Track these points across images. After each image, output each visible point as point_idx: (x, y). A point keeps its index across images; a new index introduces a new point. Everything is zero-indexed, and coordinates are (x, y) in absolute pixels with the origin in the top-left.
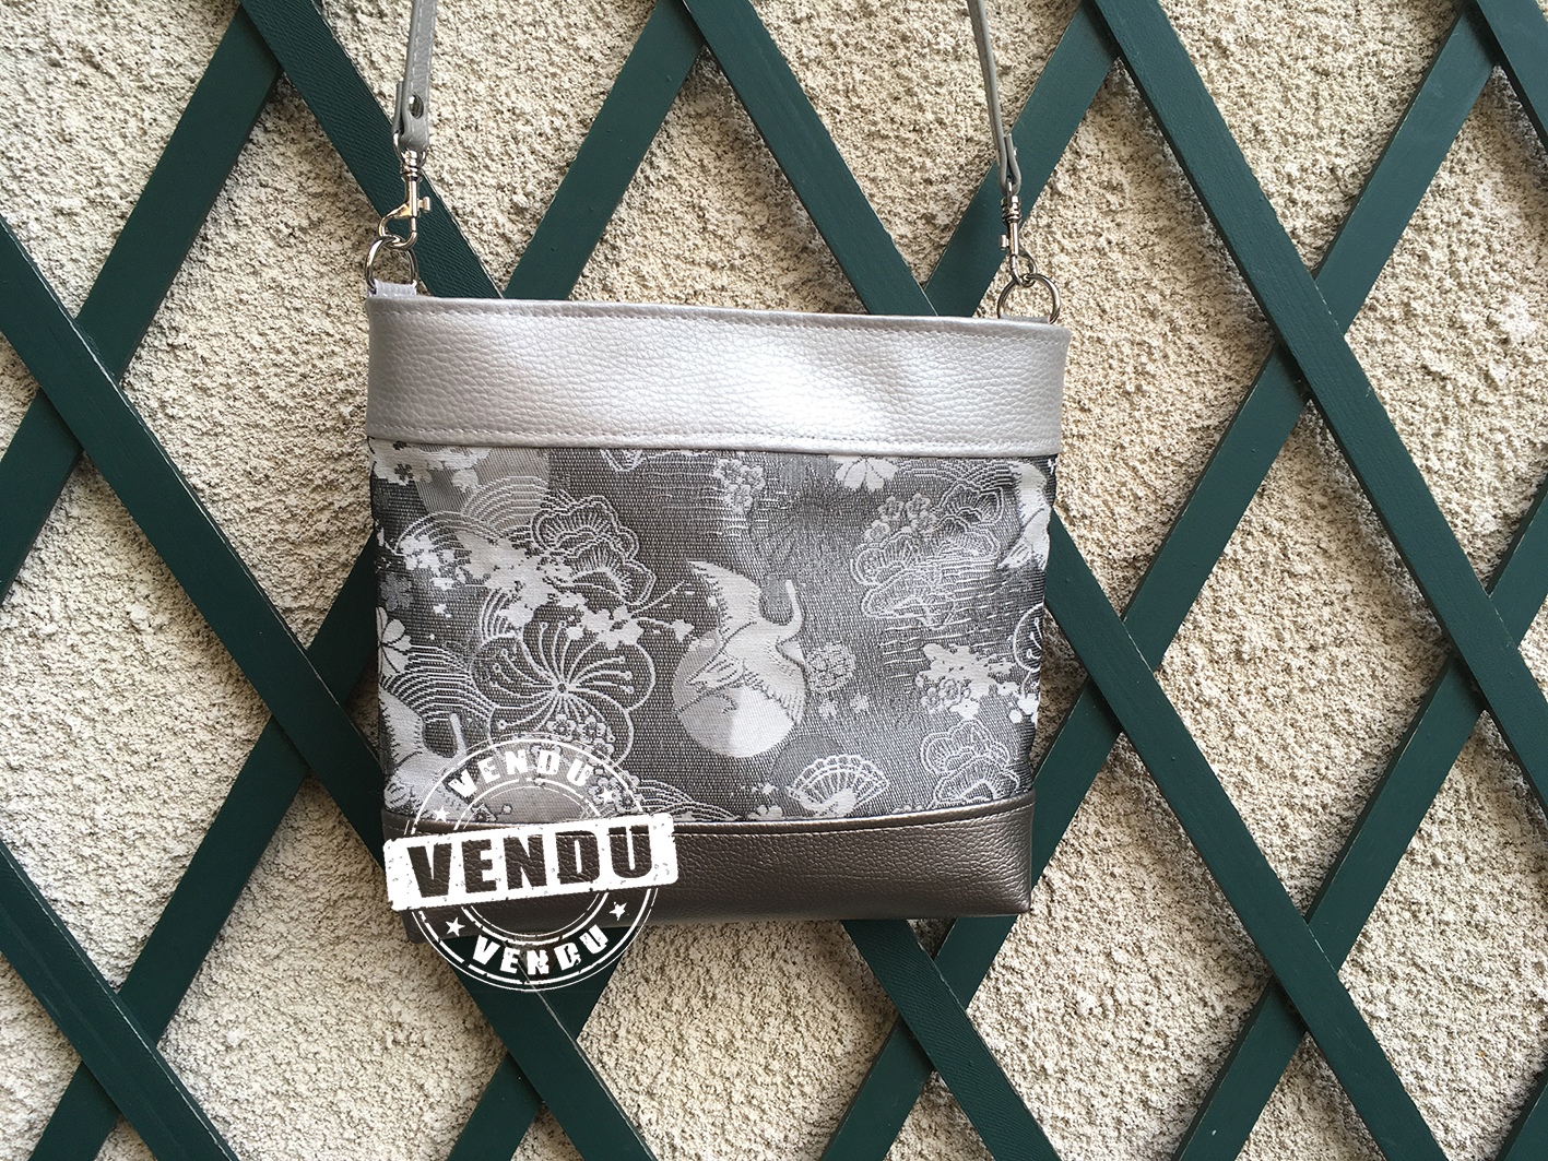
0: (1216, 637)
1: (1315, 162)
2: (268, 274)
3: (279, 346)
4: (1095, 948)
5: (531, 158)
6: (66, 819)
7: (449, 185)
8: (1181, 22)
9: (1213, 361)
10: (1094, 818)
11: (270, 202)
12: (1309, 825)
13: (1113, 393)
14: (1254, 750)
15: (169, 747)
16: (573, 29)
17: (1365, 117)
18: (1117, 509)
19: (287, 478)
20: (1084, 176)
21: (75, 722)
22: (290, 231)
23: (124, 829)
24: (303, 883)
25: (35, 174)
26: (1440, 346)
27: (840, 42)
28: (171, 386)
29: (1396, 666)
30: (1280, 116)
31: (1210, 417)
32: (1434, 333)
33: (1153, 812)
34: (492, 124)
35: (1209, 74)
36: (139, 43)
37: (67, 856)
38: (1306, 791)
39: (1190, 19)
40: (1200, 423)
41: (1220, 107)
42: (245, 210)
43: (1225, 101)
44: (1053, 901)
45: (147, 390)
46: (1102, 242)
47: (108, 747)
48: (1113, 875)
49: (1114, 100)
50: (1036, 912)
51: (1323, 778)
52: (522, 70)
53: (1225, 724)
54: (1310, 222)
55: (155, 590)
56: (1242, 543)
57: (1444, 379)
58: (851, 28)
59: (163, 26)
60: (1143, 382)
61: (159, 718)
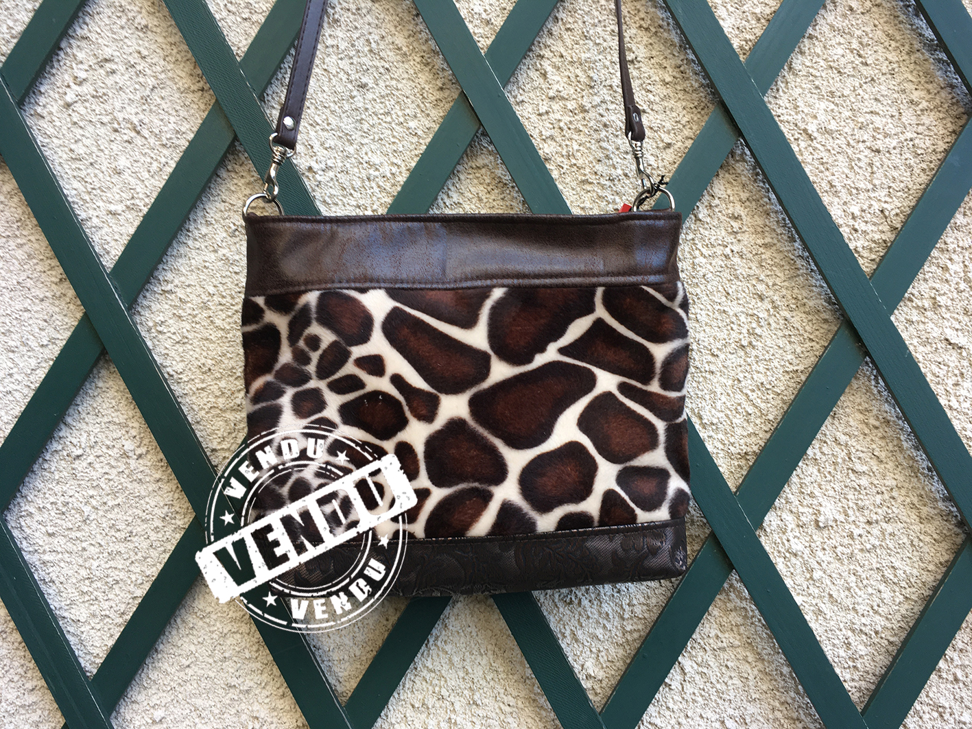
0: (801, 509)
1: (870, 206)
2: (222, 252)
3: (224, 294)
4: (714, 717)
5: (376, 190)
6: (75, 567)
7: (328, 204)
8: (781, 118)
9: (800, 328)
10: (715, 626)
11: (226, 211)
12: (866, 645)
13: (733, 345)
14: (827, 589)
15: (139, 528)
16: (407, 117)
17: (905, 179)
18: (734, 421)
19: (221, 371)
20: (717, 210)
21: (87, 509)
22: (236, 227)
23: (107, 577)
24: (208, 620)
25: (99, 191)
26: (958, 326)
27: (565, 127)
28: (161, 314)
29: (928, 539)
30: (847, 177)
31: (798, 364)
32: (954, 318)
33: (756, 625)
34: (356, 170)
35: (800, 150)
36: (162, 120)
37: (74, 591)
38: (864, 620)
39: (788, 117)
40: (791, 368)
41: (807, 170)
42: (212, 215)
43: (810, 167)
44: (685, 681)
45: (147, 315)
46: (728, 251)
47: (104, 525)
48: (727, 666)
49: (737, 165)
50: (673, 687)
51: (876, 612)
52: (376, 140)
53: (807, 569)
54: (867, 244)
55: (140, 434)
56: (820, 448)
57: (960, 348)
58: (572, 119)
59: (177, 111)
60: (753, 340)
61: (135, 510)
